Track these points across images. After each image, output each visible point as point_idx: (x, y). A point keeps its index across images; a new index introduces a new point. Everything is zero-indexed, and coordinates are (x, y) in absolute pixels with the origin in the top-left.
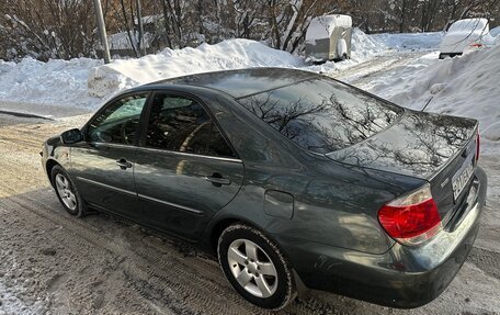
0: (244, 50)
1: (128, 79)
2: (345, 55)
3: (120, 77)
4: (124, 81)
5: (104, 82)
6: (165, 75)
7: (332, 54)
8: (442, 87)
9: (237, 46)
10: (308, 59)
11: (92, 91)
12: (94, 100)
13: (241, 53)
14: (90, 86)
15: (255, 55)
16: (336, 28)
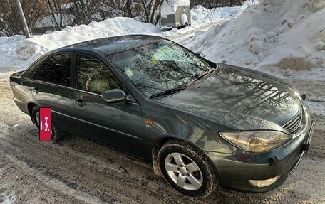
0: (120, 25)
1: (42, 47)
2: (186, 23)
3: (36, 46)
4: (39, 49)
5: (26, 50)
6: (66, 43)
7: (178, 24)
8: (208, 42)
9: (116, 22)
10: (163, 28)
11: (20, 56)
12: (21, 61)
13: (119, 26)
14: (18, 53)
15: (128, 27)
16: (179, 7)
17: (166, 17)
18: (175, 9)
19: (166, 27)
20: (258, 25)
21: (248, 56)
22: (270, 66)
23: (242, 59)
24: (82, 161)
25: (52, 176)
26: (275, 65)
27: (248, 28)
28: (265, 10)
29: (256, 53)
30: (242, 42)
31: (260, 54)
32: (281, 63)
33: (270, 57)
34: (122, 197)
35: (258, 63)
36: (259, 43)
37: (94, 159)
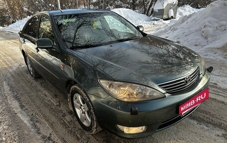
2: (172, 17)
7: (165, 16)
10: (153, 18)
16: (168, 4)
17: (157, 11)
18: (165, 5)
19: (156, 18)
20: (214, 16)
21: (198, 39)
22: (214, 48)
23: (193, 41)
24: (40, 93)
25: (17, 98)
26: (218, 49)
27: (205, 18)
28: (225, 4)
29: (206, 38)
30: (197, 28)
31: (209, 39)
32: (223, 47)
33: (217, 41)
34: (44, 121)
35: (205, 46)
36: (210, 30)
37: (47, 93)
